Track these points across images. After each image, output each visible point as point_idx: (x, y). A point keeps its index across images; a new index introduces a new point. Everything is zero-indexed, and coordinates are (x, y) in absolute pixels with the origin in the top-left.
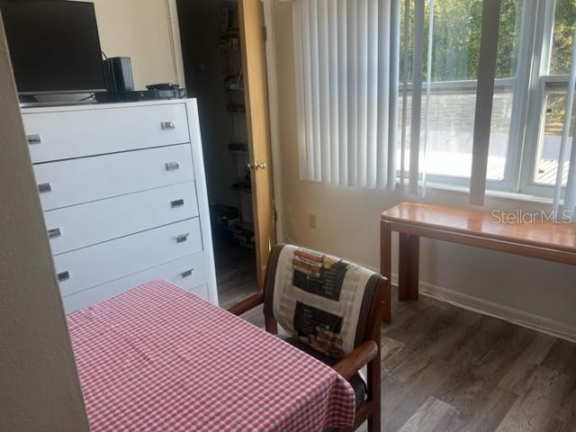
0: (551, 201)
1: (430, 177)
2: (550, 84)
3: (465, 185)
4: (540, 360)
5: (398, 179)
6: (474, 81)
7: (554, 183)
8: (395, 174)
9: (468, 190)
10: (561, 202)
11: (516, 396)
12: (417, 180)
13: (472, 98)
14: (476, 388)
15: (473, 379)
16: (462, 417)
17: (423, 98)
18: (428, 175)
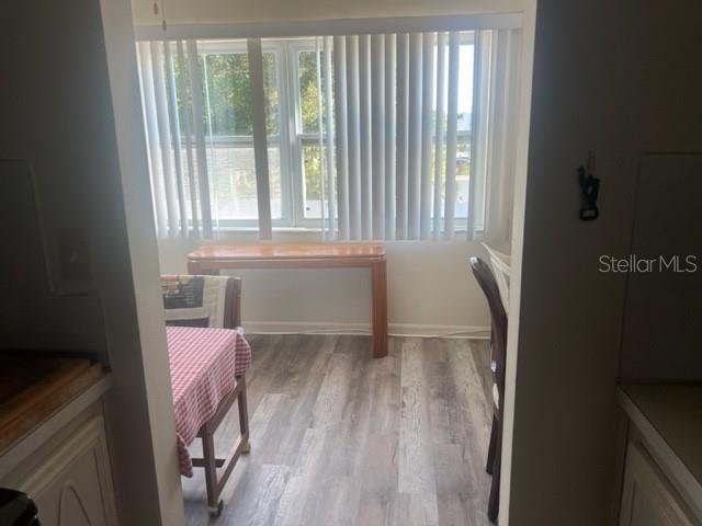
0: (320, 230)
1: (223, 222)
2: (305, 141)
3: (255, 226)
4: (331, 350)
5: (191, 228)
6: (250, 137)
7: (320, 217)
8: (187, 223)
9: (258, 229)
10: (327, 229)
11: (324, 375)
12: (211, 226)
13: (250, 151)
14: (296, 378)
15: (291, 375)
16: (293, 397)
17: (208, 151)
18: (220, 221)
